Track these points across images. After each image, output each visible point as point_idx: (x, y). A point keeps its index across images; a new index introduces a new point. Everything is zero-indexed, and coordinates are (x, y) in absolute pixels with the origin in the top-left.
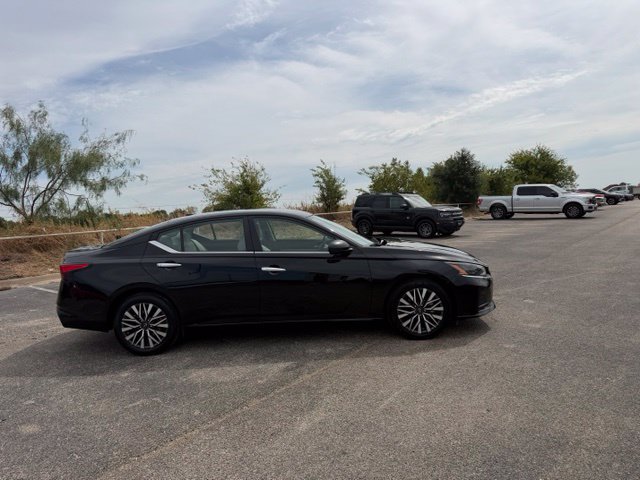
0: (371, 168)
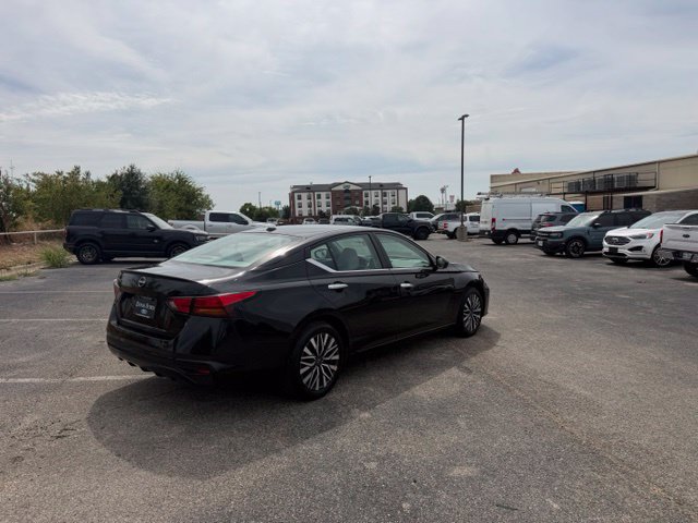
0: (35, 174)
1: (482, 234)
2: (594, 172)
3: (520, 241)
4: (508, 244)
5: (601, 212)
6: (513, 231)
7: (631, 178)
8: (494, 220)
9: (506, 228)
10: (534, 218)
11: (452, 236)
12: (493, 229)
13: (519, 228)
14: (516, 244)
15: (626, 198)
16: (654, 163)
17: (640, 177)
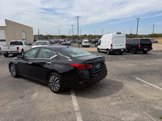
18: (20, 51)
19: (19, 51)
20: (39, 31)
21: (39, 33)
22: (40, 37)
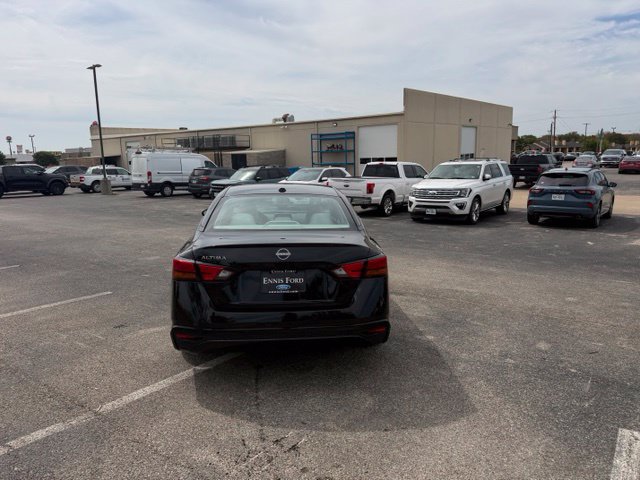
1: (136, 186)
2: (198, 131)
3: (175, 192)
4: (164, 196)
5: (259, 168)
6: (168, 183)
7: (233, 139)
8: (149, 174)
9: (161, 181)
10: (191, 172)
11: (87, 190)
12: (150, 182)
13: (173, 181)
14: (172, 195)
15: (233, 155)
16: (247, 128)
17: (238, 138)
18: (377, 197)
19: (373, 198)
20: (555, 118)
21: (553, 126)
22: (564, 142)
